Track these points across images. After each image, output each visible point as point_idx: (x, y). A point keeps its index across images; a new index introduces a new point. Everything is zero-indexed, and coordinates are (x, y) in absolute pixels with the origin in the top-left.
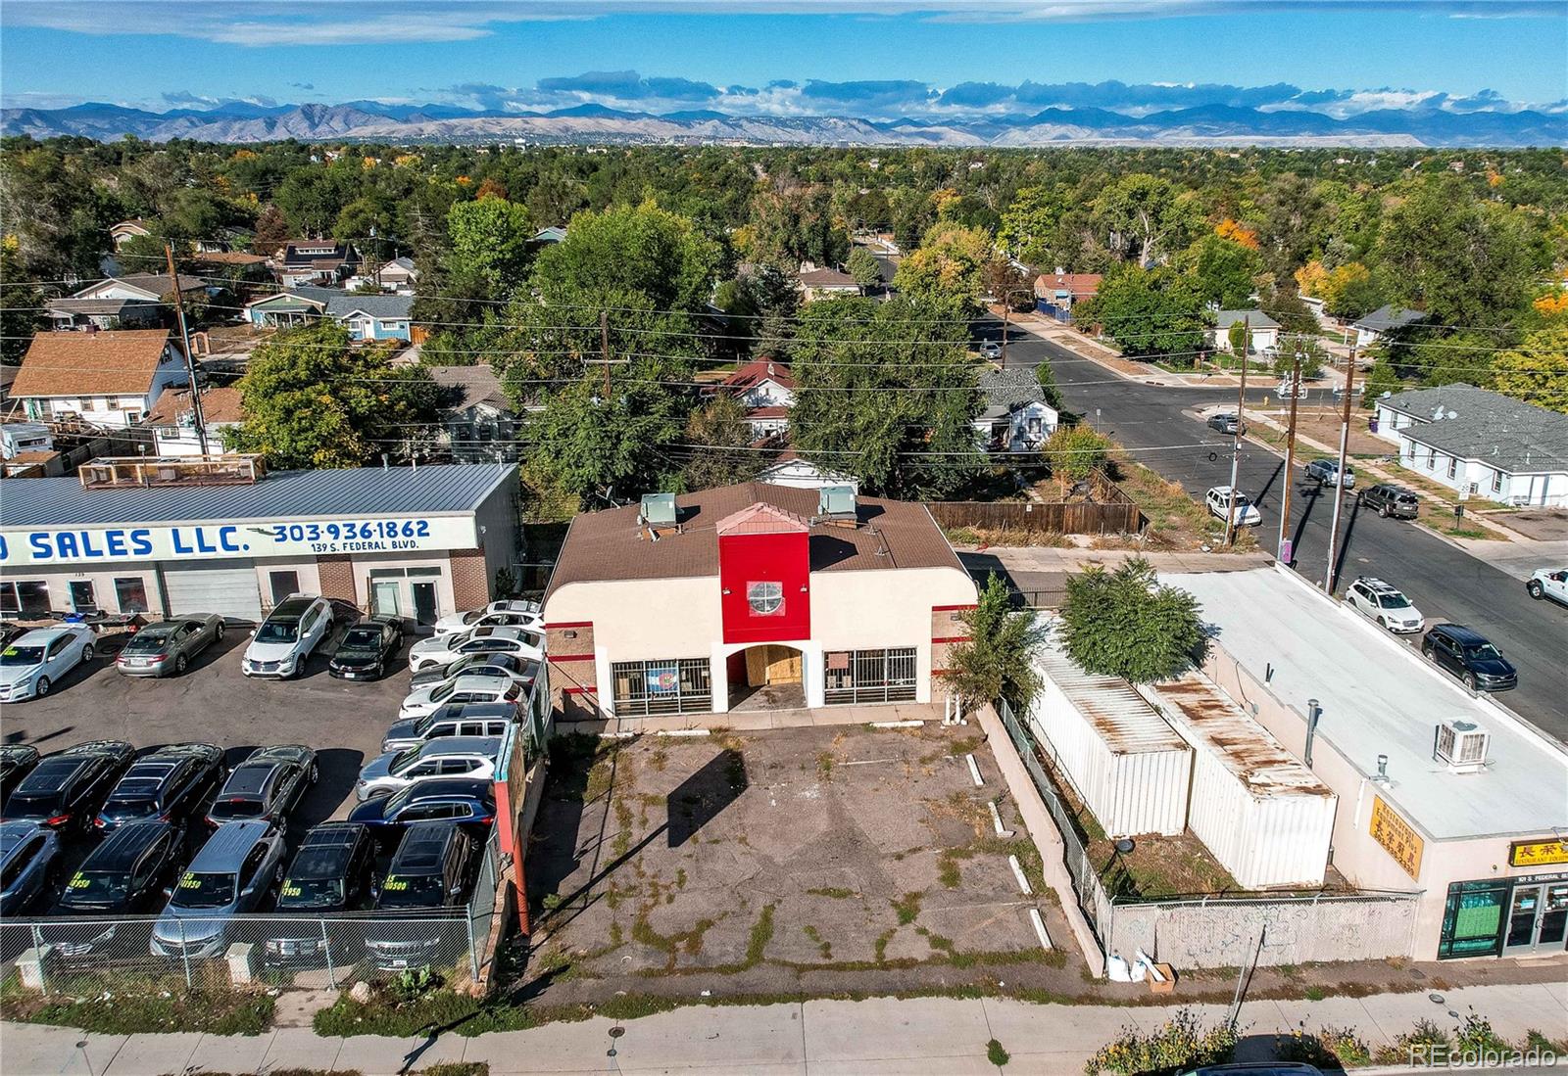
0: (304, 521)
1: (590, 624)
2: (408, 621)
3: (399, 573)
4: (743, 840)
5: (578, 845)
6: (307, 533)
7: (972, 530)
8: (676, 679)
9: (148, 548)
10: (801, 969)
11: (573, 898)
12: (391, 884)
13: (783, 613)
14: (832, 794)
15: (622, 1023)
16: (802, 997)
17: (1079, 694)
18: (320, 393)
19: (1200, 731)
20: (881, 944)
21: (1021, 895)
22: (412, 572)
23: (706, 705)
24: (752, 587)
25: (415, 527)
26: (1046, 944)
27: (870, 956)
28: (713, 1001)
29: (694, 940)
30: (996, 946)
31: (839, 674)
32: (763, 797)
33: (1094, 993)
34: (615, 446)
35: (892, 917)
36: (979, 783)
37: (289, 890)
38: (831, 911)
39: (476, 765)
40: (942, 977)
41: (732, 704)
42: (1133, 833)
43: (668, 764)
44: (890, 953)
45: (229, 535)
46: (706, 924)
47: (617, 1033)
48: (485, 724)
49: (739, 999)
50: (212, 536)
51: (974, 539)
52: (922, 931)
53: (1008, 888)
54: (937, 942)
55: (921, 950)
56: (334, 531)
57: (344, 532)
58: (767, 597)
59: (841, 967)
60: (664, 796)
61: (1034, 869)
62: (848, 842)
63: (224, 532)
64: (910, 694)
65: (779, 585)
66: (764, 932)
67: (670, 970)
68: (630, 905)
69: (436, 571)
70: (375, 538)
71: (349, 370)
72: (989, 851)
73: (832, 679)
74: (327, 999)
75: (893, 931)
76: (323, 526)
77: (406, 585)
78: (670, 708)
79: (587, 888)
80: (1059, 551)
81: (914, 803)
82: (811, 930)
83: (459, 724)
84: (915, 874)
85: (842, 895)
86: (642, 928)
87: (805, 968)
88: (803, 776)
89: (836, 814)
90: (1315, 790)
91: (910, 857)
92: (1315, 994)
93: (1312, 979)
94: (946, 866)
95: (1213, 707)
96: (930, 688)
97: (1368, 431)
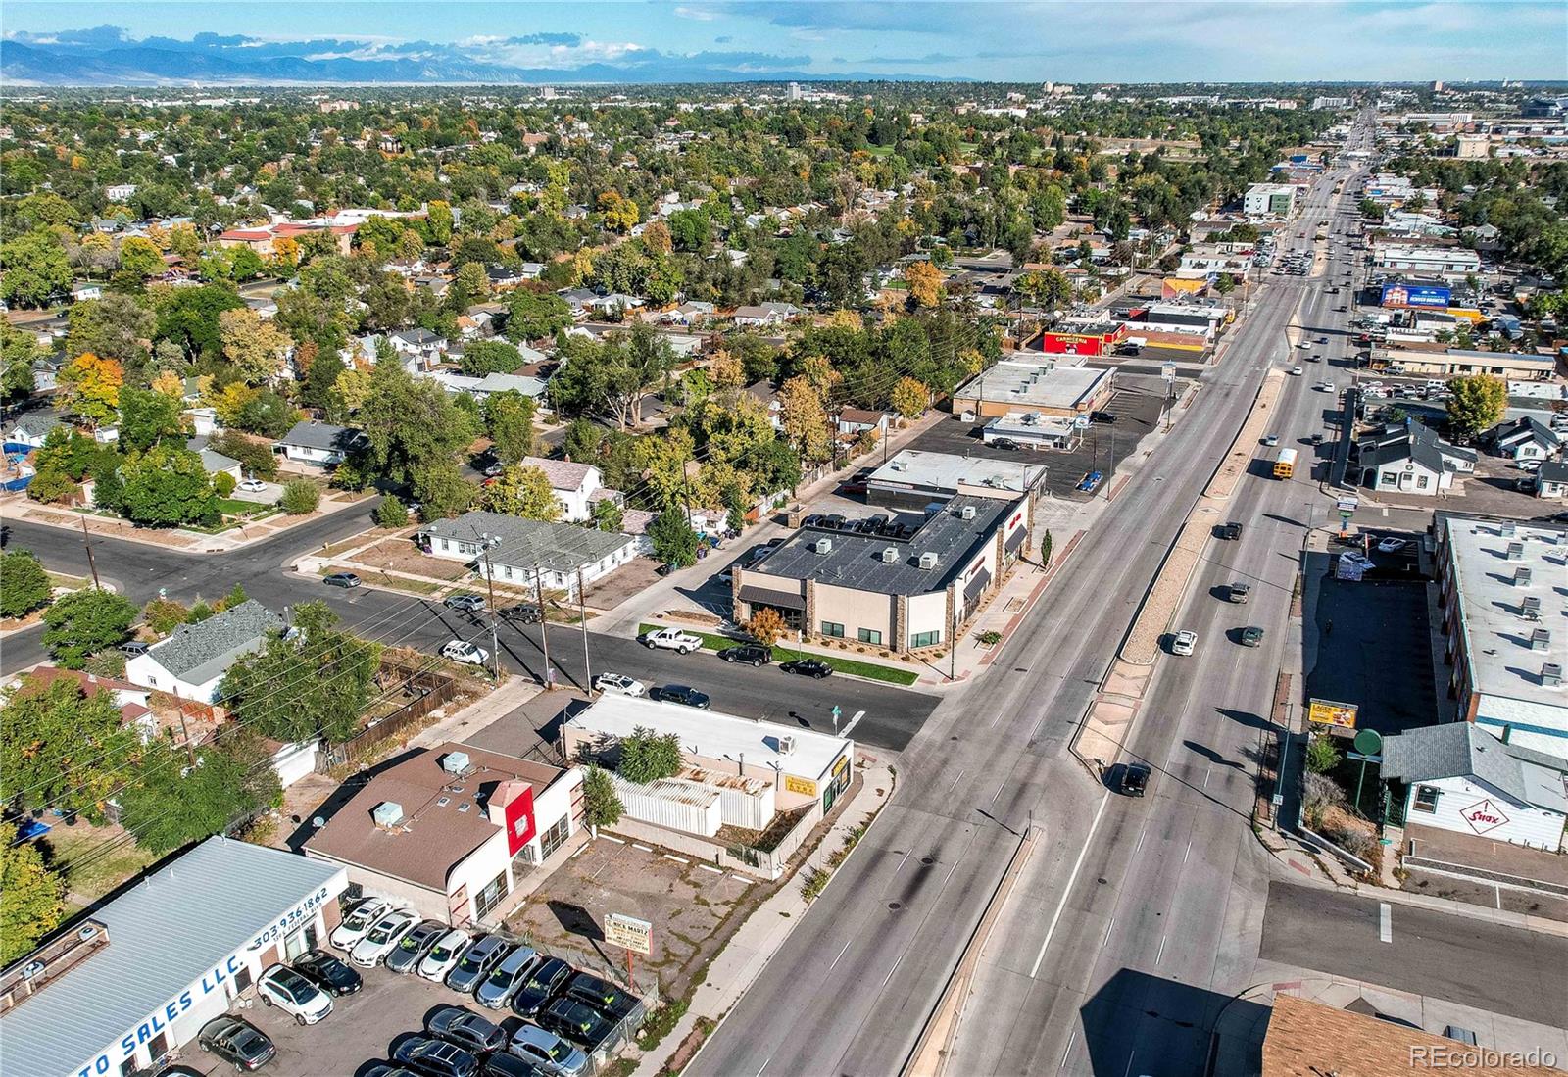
1: (465, 884)
8: (495, 888)
9: (190, 1003)
13: (527, 829)
14: (612, 889)
15: (706, 983)
16: (727, 941)
19: (709, 784)
21: (721, 874)
23: (506, 893)
24: (516, 824)
26: (751, 882)
27: (719, 919)
28: (712, 960)
29: (672, 954)
30: (741, 892)
31: (545, 843)
33: (777, 887)
35: (702, 907)
36: (650, 850)
38: (683, 919)
40: (743, 910)
43: (539, 922)
44: (720, 915)
46: (665, 949)
49: (716, 954)
52: (717, 903)
54: (725, 903)
55: (727, 909)
58: (521, 825)
59: (718, 928)
60: (566, 931)
61: (714, 865)
62: (649, 898)
65: (524, 817)
66: (684, 938)
67: (684, 964)
72: (691, 868)
73: (543, 849)
75: (710, 910)
78: (494, 903)
80: (438, 726)
81: (642, 872)
82: (693, 927)
84: (685, 892)
85: (679, 912)
86: (653, 964)
87: (712, 936)
88: (590, 891)
89: (627, 894)
90: (768, 785)
91: (674, 888)
92: (815, 847)
93: (810, 843)
94: (688, 883)
95: (698, 773)
96: (574, 827)
97: (423, 553)
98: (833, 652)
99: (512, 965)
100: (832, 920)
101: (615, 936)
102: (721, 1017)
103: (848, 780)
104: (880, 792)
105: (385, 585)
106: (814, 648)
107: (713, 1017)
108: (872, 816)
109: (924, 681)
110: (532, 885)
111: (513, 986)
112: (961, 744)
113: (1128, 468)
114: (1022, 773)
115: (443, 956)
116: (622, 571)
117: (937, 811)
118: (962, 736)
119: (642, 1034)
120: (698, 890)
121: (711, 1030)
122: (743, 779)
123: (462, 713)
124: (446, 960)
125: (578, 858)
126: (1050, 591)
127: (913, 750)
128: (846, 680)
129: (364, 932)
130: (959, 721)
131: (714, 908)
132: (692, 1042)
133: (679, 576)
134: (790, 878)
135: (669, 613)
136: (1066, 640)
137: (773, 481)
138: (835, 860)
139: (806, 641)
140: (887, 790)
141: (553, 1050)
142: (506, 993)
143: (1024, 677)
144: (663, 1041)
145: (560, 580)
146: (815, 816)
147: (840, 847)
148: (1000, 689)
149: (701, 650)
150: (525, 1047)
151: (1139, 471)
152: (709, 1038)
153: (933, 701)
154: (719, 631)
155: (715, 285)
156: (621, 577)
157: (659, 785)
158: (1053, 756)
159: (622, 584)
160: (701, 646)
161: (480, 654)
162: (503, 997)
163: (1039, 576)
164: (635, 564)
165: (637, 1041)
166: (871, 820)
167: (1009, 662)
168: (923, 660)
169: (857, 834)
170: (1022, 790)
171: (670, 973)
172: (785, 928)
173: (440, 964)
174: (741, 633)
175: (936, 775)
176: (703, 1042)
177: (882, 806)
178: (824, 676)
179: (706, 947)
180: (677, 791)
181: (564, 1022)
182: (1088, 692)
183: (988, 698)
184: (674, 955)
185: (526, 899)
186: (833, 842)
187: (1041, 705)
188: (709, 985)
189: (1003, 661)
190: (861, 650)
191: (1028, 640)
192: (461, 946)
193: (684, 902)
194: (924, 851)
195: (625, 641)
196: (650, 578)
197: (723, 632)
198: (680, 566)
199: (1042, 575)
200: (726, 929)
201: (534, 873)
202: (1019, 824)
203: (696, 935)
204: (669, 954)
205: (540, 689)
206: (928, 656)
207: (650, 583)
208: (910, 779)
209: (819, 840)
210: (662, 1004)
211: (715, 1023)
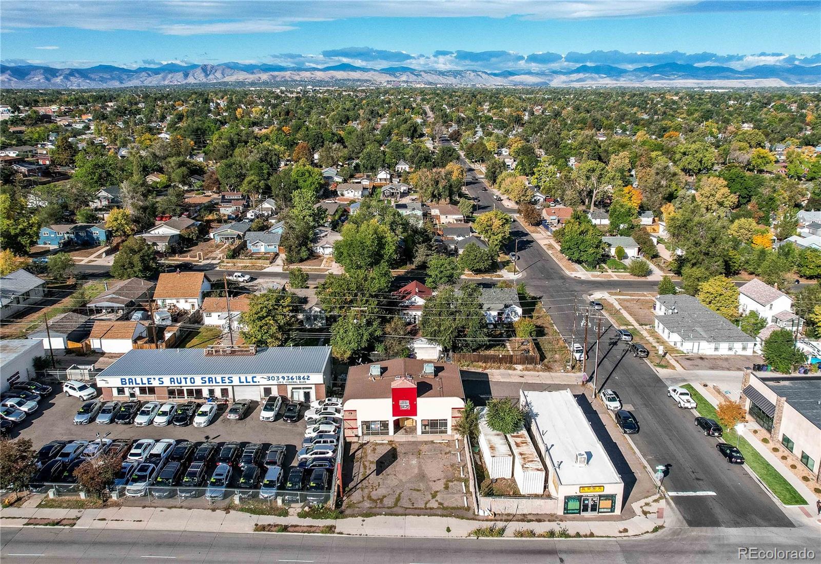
0: (275, 375)
1: (356, 410)
2: (302, 402)
3: (300, 388)
4: (395, 475)
5: (353, 474)
6: (276, 378)
7: (480, 364)
8: (379, 426)
9: (232, 382)
10: (407, 508)
11: (352, 488)
12: (312, 484)
13: (409, 409)
14: (420, 462)
15: (365, 519)
16: (406, 515)
17: (489, 437)
18: (270, 320)
19: (517, 450)
20: (426, 503)
21: (463, 493)
22: (303, 388)
23: (387, 433)
24: (401, 402)
25: (306, 377)
26: (465, 505)
27: (423, 506)
28: (385, 515)
29: (381, 500)
30: (454, 505)
31: (425, 426)
32: (401, 463)
33: (474, 517)
34: (362, 338)
35: (430, 497)
36: (459, 461)
37: (289, 485)
38: (415, 494)
39: (328, 453)
40: (439, 512)
41: (395, 433)
42: (498, 477)
43: (376, 451)
44: (428, 506)
45: (254, 379)
46: (385, 496)
47: (364, 521)
48: (329, 440)
49: (391, 515)
50: (249, 379)
51: (481, 367)
52: (437, 501)
53: (460, 491)
54: (440, 504)
55: (435, 505)
56: (283, 378)
57: (286, 378)
58: (405, 405)
59: (416, 508)
60: (375, 461)
61: (467, 487)
62: (422, 477)
63: (253, 378)
64: (445, 432)
65: (408, 401)
66: (398, 499)
67: (376, 507)
68: (366, 491)
69: (311, 388)
70: (295, 380)
71: (277, 309)
72: (457, 481)
73: (423, 427)
74: (299, 510)
75: (430, 500)
76: (280, 377)
77: (302, 392)
78: (377, 434)
79: (356, 486)
80: (510, 372)
81: (441, 466)
82: (410, 499)
83: (322, 440)
84: (438, 486)
85: (419, 491)
88: (413, 456)
89: (419, 468)
90: (540, 470)
91: (438, 481)
92: (530, 521)
93: (529, 517)
94: (446, 485)
95: (524, 443)
96: (451, 430)
97: (652, 309)
102: (341, 534)
104: (623, 531)
105: (610, 315)
108: (592, 535)
116: (733, 357)
119: (306, 509)
120: (444, 490)
125: (435, 443)
127: (701, 532)
128: (747, 474)
134: (485, 520)
135: (714, 386)
138: (524, 534)
140: (630, 533)
144: (308, 519)
147: (540, 531)
149: (694, 411)
152: (320, 534)
157: (499, 435)
160: (696, 408)
165: (303, 510)
166: (586, 536)
169: (563, 535)
172: (442, 534)
176: (315, 533)
177: (608, 537)
178: (731, 462)
179: (396, 509)
180: (499, 442)
185: (391, 441)
186: (541, 527)
190: (794, 466)
193: (429, 489)
200: (417, 511)
203: (403, 503)
209: (538, 520)
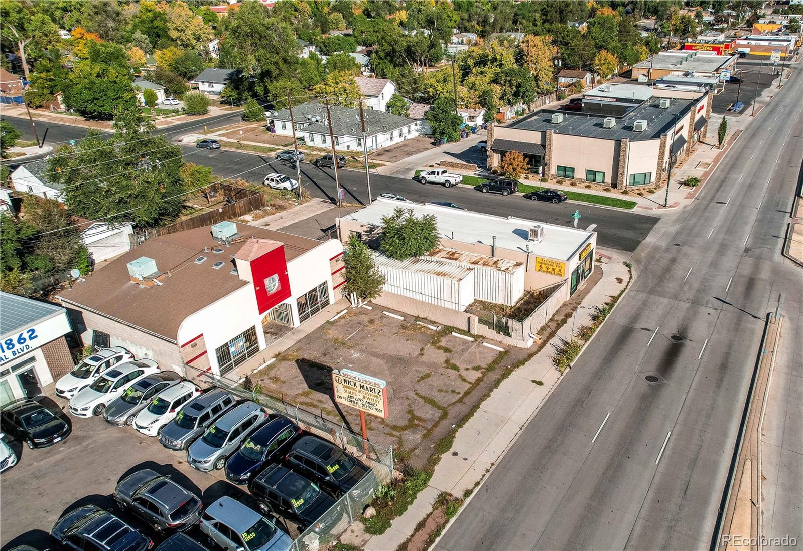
1: (202, 335)
8: (242, 344)
12: (332, 469)
13: (280, 288)
14: (363, 351)
16: (476, 406)
20: (464, 380)
21: (472, 342)
23: (257, 350)
24: (265, 282)
26: (502, 350)
27: (468, 385)
28: (459, 426)
30: (491, 359)
31: (303, 306)
32: (341, 367)
35: (452, 371)
36: (402, 318)
37: (297, 503)
38: (432, 382)
40: (494, 376)
43: (284, 379)
44: (471, 380)
46: (410, 412)
49: (464, 420)
52: (468, 369)
53: (465, 342)
54: (476, 369)
55: (478, 374)
59: (467, 393)
60: (307, 388)
62: (398, 361)
64: (328, 303)
66: (431, 401)
67: (429, 430)
72: (442, 336)
73: (301, 310)
75: (460, 375)
78: (243, 359)
81: (394, 337)
82: (440, 391)
83: (210, 410)
84: (435, 356)
85: (428, 375)
86: (395, 428)
87: (460, 400)
88: (342, 351)
89: (377, 356)
90: (519, 264)
91: (425, 352)
92: (564, 322)
93: (559, 318)
94: (439, 348)
95: (453, 254)
96: (334, 296)
97: (270, 133)
98: (565, 188)
99: (230, 422)
100: (588, 390)
101: (346, 395)
102: (467, 493)
103: (590, 269)
104: (620, 281)
105: (238, 148)
106: (551, 185)
107: (458, 493)
108: (615, 299)
109: (642, 207)
110: (285, 343)
111: (227, 447)
112: (685, 249)
113: (760, 102)
114: (746, 270)
115: (160, 408)
116: (407, 143)
117: (675, 297)
118: (684, 244)
119: (371, 512)
120: (448, 355)
121: (455, 510)
122: (495, 259)
123: (267, 219)
124: (163, 413)
125: (335, 322)
126: (728, 159)
127: (643, 251)
128: (578, 205)
129: (90, 380)
130: (678, 233)
131: (464, 373)
132: (431, 525)
133: (447, 147)
134: (541, 347)
135: (439, 165)
136: (750, 187)
137: (516, 94)
138: (585, 334)
139: (543, 180)
140: (626, 278)
141: (248, 532)
142: (218, 453)
143: (724, 207)
144: (396, 522)
145: (360, 144)
146: (562, 296)
147: (588, 323)
148: (706, 214)
149: (461, 185)
150: (215, 525)
151: (768, 104)
152: (452, 521)
153: (653, 221)
154: (475, 174)
155: (478, 24)
156: (405, 145)
157: (416, 261)
158: (771, 260)
159: (406, 149)
160: (461, 182)
161: (291, 183)
162: (213, 458)
163: (716, 152)
164: (416, 140)
165: (364, 521)
166: (614, 302)
167: (709, 197)
168: (639, 194)
169: (603, 312)
170: (751, 284)
171: (413, 438)
172: (538, 396)
173: (155, 416)
174: (492, 175)
175: (667, 270)
176: (444, 526)
177: (623, 292)
178: (560, 201)
179: (453, 412)
180: (433, 267)
181: (273, 495)
182: (783, 218)
183: (699, 219)
184: (419, 419)
185: (276, 356)
186: (581, 318)
187: (746, 223)
188: (455, 454)
189: (704, 197)
190: (588, 187)
191: (720, 186)
192: (184, 399)
193: (434, 365)
194: (671, 329)
195: (404, 180)
196: (426, 147)
197: (478, 175)
198: (449, 141)
199: (719, 150)
200: (476, 394)
201: (289, 333)
202: (758, 309)
203: (444, 399)
204: (414, 417)
205: (333, 206)
206: (642, 191)
207: (426, 149)
208: (645, 271)
209: (569, 316)
210: (398, 475)
211: (459, 502)
